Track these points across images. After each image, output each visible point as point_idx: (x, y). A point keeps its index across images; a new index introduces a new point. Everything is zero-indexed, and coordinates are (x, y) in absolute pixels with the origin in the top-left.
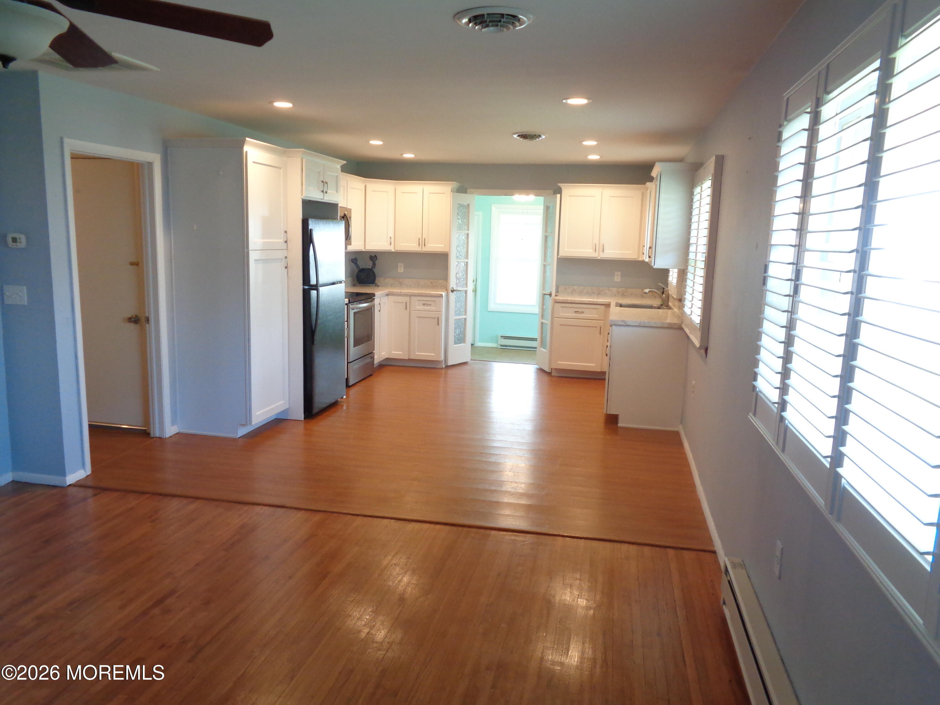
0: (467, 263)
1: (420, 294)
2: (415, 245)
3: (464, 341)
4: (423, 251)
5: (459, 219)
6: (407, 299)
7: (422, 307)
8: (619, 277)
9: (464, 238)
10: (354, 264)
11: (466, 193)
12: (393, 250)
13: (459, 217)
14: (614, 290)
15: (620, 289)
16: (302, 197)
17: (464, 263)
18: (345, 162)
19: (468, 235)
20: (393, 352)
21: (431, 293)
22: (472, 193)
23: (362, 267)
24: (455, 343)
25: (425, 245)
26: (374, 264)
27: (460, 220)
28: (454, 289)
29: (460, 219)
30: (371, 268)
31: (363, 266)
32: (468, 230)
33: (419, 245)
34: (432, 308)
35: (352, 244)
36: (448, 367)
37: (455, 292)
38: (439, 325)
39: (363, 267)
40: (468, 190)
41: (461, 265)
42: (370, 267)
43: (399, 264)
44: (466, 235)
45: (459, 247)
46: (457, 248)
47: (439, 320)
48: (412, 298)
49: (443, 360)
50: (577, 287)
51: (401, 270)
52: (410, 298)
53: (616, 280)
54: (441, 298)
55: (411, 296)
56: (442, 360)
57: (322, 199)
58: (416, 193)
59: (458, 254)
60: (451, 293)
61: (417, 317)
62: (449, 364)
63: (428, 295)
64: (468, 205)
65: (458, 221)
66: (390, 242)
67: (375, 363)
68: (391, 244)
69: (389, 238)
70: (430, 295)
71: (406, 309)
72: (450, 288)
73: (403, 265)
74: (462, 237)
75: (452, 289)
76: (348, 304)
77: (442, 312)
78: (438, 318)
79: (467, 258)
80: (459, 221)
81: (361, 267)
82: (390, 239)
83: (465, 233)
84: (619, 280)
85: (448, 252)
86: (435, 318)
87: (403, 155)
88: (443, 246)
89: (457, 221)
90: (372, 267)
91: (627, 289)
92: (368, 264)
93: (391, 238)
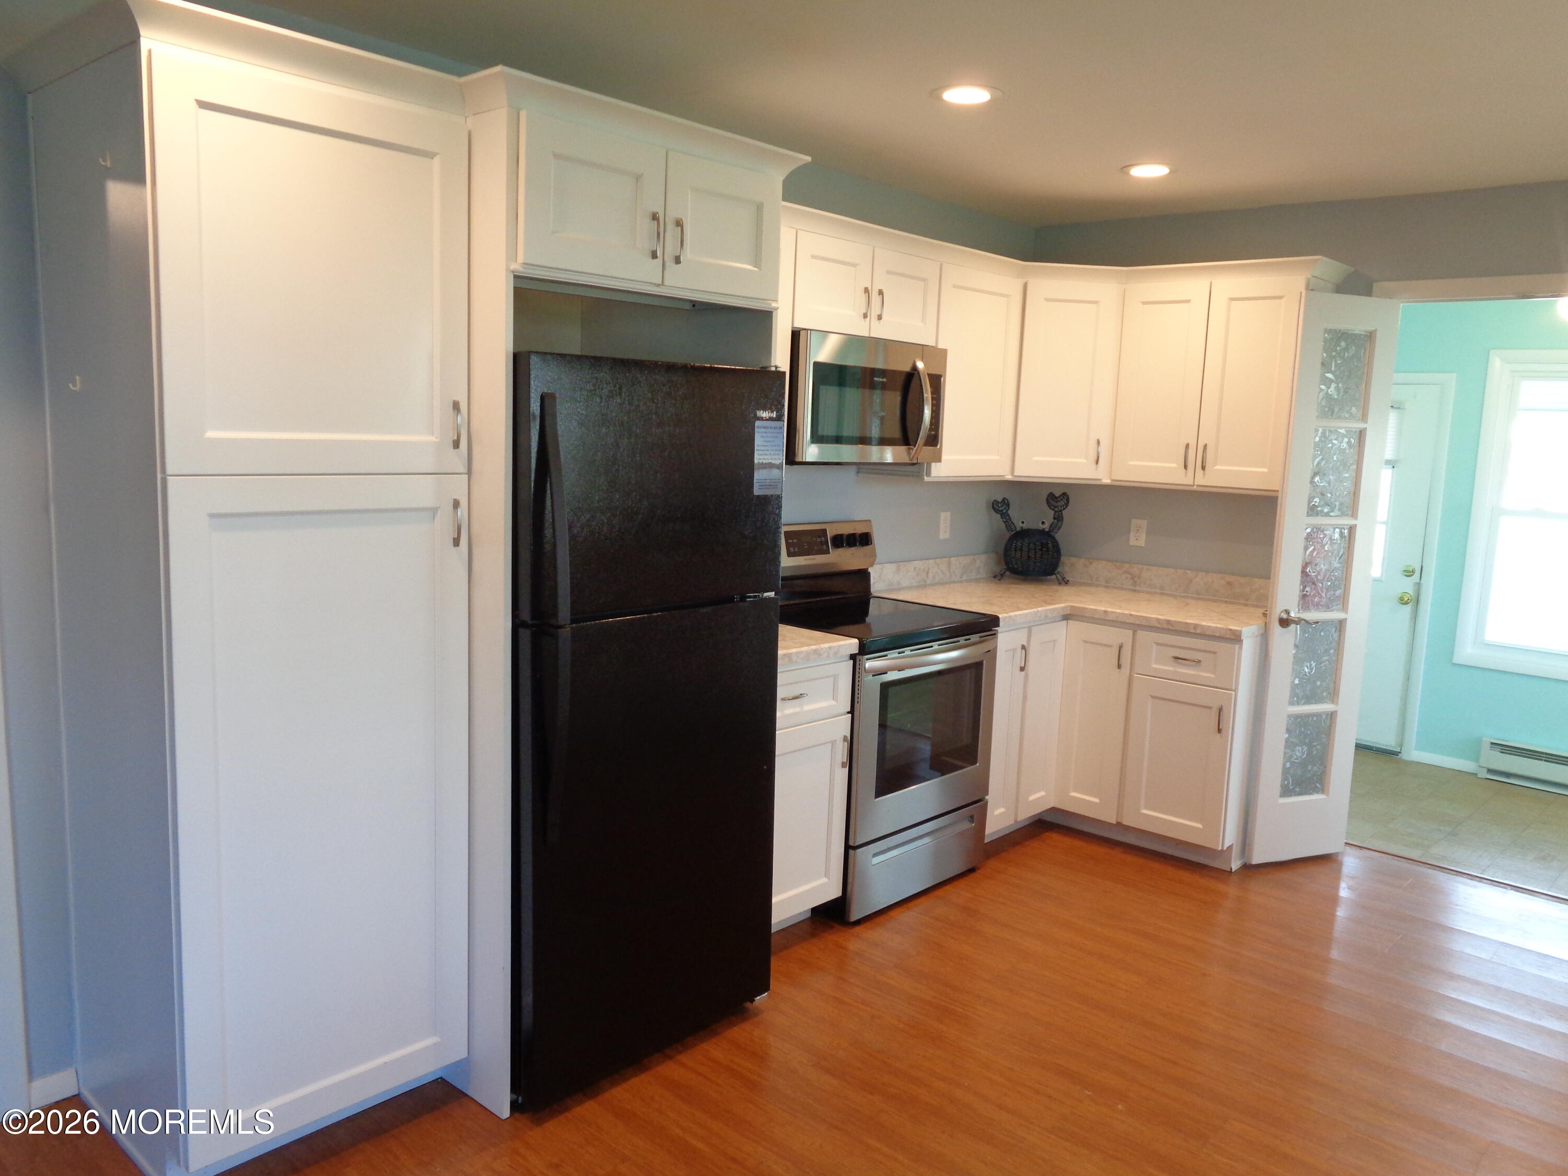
0: (1352, 529)
1: (1165, 626)
2: (1174, 465)
3: (1323, 785)
4: (1198, 486)
5: (1328, 382)
6: (1124, 636)
7: (1171, 669)
9: (1344, 445)
10: (999, 516)
11: (1368, 293)
12: (1107, 481)
13: (1330, 375)
16: (512, 267)
17: (1337, 530)
18: (808, 159)
19: (1361, 434)
20: (1073, 794)
21: (1203, 626)
22: (1389, 295)
23: (1021, 525)
24: (1286, 791)
25: (1203, 468)
26: (1059, 518)
27: (1333, 385)
28: (1292, 614)
29: (1331, 381)
30: (1047, 530)
31: (1025, 523)
32: (1364, 418)
33: (1186, 467)
34: (1205, 675)
35: (944, 457)
36: (1249, 869)
37: (1293, 626)
38: (1223, 731)
39: (1025, 526)
40: (1375, 285)
41: (1325, 535)
42: (1046, 527)
43: (1134, 522)
44: (1356, 436)
45: (1324, 474)
46: (1313, 478)
47: (1224, 717)
48: (1141, 634)
49: (1230, 847)
51: (1138, 538)
52: (1135, 632)
54: (1237, 646)
55: (1137, 626)
56: (1226, 845)
57: (658, 285)
58: (1188, 301)
59: (1317, 500)
60: (1276, 628)
61: (1153, 697)
62: (1256, 860)
63: (1192, 631)
64: (1370, 336)
65: (1323, 387)
66: (1096, 456)
67: (987, 833)
68: (1097, 462)
69: (1093, 444)
70: (1198, 632)
71: (1119, 666)
72: (1277, 611)
73: (1144, 523)
74: (1335, 442)
75: (1284, 616)
76: (858, 657)
77: (1236, 690)
78: (1220, 710)
79: (1354, 515)
80: (1329, 388)
81: (1019, 526)
82: (1096, 445)
83: (1349, 431)
85: (1278, 491)
86: (1210, 708)
87: (1128, 174)
88: (1265, 470)
89: (1322, 390)
90: (1051, 526)
92: (1039, 519)
93: (1098, 442)
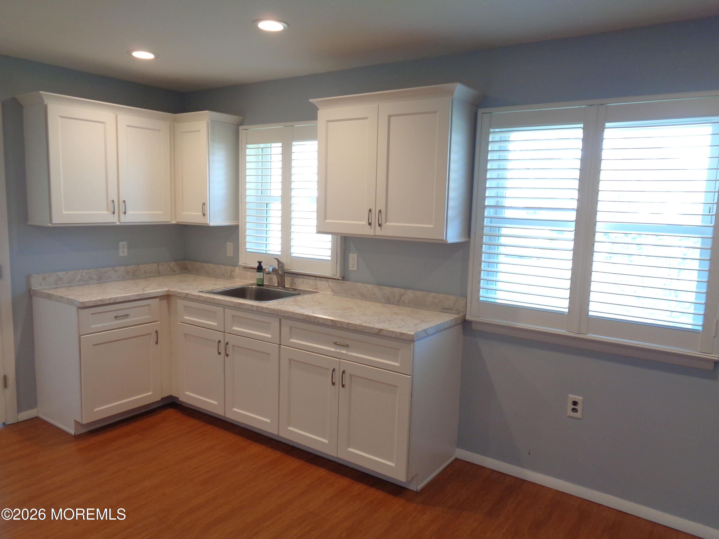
8: (126, 250)
14: (121, 270)
15: (130, 268)
50: (64, 272)
53: (121, 254)
84: (126, 254)
91: (138, 266)
